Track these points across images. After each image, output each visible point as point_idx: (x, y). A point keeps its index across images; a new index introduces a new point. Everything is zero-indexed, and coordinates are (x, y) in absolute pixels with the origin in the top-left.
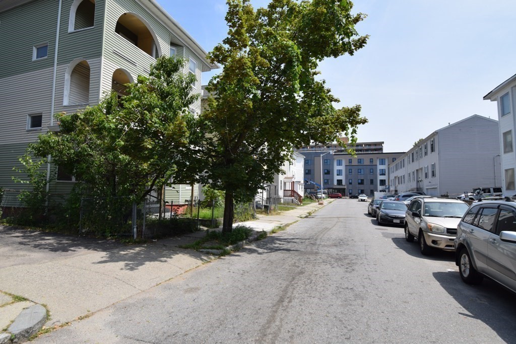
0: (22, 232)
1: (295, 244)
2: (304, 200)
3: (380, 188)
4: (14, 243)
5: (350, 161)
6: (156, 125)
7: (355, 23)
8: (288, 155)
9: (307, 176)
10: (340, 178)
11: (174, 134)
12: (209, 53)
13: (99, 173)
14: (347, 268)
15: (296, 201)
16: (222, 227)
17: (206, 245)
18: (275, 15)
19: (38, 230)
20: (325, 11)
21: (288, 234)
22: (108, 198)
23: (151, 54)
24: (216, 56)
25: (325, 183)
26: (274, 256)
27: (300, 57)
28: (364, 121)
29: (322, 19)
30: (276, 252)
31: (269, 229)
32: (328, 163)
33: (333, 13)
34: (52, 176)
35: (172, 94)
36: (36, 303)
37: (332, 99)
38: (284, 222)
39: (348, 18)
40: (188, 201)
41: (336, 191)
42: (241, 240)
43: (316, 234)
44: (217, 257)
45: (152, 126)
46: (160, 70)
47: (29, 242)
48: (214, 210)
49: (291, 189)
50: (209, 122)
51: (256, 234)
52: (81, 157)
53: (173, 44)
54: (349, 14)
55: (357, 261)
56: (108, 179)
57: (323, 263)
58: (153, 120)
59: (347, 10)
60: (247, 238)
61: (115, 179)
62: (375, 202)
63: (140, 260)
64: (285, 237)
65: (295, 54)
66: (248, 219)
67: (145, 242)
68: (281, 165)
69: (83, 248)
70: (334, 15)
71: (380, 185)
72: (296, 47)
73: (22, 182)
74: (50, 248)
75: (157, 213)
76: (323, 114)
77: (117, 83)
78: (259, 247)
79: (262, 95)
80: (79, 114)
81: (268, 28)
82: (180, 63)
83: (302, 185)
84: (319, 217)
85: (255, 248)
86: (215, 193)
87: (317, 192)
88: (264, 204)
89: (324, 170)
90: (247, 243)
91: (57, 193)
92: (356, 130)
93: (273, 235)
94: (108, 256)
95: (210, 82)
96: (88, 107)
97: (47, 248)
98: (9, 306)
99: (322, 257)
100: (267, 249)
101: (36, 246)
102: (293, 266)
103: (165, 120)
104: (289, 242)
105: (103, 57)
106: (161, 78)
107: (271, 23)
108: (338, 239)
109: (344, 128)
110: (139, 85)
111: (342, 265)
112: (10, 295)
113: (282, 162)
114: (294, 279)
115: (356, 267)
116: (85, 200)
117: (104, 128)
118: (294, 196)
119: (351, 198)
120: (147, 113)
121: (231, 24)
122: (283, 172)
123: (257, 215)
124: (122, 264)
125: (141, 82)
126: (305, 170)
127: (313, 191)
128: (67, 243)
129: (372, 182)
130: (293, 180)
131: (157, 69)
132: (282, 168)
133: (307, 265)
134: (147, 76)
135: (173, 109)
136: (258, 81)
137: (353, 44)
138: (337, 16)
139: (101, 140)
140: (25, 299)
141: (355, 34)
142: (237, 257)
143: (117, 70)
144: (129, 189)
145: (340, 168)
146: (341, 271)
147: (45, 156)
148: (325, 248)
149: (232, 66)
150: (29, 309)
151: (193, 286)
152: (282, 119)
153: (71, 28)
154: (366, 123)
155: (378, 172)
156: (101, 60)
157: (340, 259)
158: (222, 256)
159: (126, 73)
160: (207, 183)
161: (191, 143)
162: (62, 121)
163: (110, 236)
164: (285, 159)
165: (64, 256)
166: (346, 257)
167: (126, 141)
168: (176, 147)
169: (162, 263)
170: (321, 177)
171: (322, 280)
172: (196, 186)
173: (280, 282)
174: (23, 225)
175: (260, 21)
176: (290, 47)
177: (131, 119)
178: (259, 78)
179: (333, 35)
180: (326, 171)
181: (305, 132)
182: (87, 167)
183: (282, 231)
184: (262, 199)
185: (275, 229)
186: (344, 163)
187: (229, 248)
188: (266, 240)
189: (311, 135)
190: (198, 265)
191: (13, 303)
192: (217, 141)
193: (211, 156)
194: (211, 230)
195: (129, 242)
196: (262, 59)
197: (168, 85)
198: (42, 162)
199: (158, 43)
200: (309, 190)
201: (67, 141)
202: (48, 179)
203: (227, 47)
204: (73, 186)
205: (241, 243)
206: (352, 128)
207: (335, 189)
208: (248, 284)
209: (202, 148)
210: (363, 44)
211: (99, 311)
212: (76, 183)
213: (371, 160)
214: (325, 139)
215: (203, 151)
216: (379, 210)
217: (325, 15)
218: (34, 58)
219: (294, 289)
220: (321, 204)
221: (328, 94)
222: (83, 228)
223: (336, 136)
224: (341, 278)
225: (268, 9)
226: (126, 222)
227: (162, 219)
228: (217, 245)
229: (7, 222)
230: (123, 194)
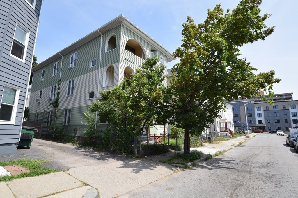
0: (85, 149)
1: (233, 164)
2: (234, 134)
3: (293, 125)
4: (81, 154)
5: (267, 107)
6: (146, 93)
7: (264, 20)
8: (223, 106)
9: (235, 118)
10: (260, 119)
11: (156, 97)
12: (173, 53)
13: (119, 119)
14: (276, 184)
15: (229, 135)
16: (183, 150)
17: (174, 161)
18: (209, 25)
19: (91, 148)
20: (242, 17)
21: (227, 157)
22: (123, 132)
23: (141, 57)
24: (177, 54)
25: (249, 123)
26: (219, 171)
27: (228, 47)
28: (278, 81)
29: (240, 22)
30: (220, 169)
31: (213, 153)
32: (250, 109)
33: (247, 17)
34: (98, 121)
35: (154, 77)
36: (93, 187)
37: (251, 69)
38: (223, 149)
39: (258, 19)
40: (162, 134)
41: (258, 128)
42: (196, 159)
43: (247, 158)
44: (182, 169)
45: (144, 94)
46: (147, 65)
47: (88, 154)
48: (177, 140)
49: (225, 127)
50: (174, 90)
51: (205, 156)
52: (111, 111)
53: (152, 51)
54: (258, 16)
55: (283, 180)
56: (123, 123)
57: (256, 179)
58: (145, 91)
59: (257, 14)
60: (199, 158)
61: (126, 123)
62: (291, 136)
63: (140, 167)
64: (225, 159)
65: (224, 45)
66: (198, 146)
67: (141, 157)
68: (219, 112)
69: (112, 159)
70: (248, 18)
71: (293, 124)
72: (224, 41)
73: (85, 124)
74: (97, 158)
75: (146, 141)
76: (246, 78)
77: (126, 74)
78: (208, 165)
79: (204, 71)
80: (110, 91)
81: (205, 33)
82: (157, 60)
83: (232, 124)
84: (248, 146)
85: (205, 165)
86: (177, 130)
87: (244, 129)
88: (207, 136)
89: (248, 114)
90: (200, 162)
91: (99, 130)
92: (272, 87)
93: (216, 157)
94: (124, 164)
95: (173, 68)
96: (114, 87)
97: (96, 158)
98: (81, 188)
99: (255, 174)
100: (213, 166)
101: (91, 157)
102: (234, 180)
103: (151, 90)
104: (228, 163)
105: (120, 62)
106: (147, 69)
107: (206, 31)
108: (265, 162)
109: (263, 86)
110: (137, 74)
111: (272, 182)
112: (81, 182)
113: (219, 110)
114: (236, 189)
115: (284, 184)
116: (112, 133)
117: (122, 96)
118: (227, 132)
119: (270, 133)
120: (142, 87)
121: (185, 36)
122: (220, 117)
123: (204, 144)
124: (131, 169)
125: (138, 72)
126: (234, 114)
127: (240, 128)
128: (104, 156)
129: (286, 121)
130: (226, 121)
131: (146, 65)
132: (219, 114)
133: (244, 180)
134: (141, 69)
135: (155, 84)
136: (202, 64)
137: (263, 33)
138: (251, 18)
139: (120, 103)
140: (88, 185)
141: (264, 27)
142: (194, 170)
143: (126, 67)
144: (133, 128)
145: (259, 112)
146: (272, 186)
147: (95, 112)
148: (256, 169)
149: (187, 58)
150: (90, 190)
151: (170, 187)
152: (218, 84)
153: (106, 51)
154: (280, 82)
155: (291, 114)
156: (119, 64)
157: (270, 177)
158: (185, 169)
159: (130, 68)
160: (174, 124)
161: (164, 102)
162: (103, 95)
163: (124, 153)
164: (221, 108)
165: (104, 162)
166: (274, 176)
167: (132, 103)
168: (156, 104)
169: (151, 171)
170: (245, 119)
171: (257, 191)
172: (167, 125)
173: (226, 190)
174: (85, 145)
175: (200, 30)
176: (220, 42)
177: (134, 91)
178: (202, 62)
179: (249, 30)
180: (249, 115)
181: (234, 91)
182: (114, 116)
183: (222, 155)
184: (206, 134)
185: (217, 153)
186: (262, 109)
187: (189, 164)
188: (212, 160)
189: (238, 93)
190: (171, 174)
191: (83, 186)
192: (178, 100)
193: (175, 109)
194: (177, 152)
195: (133, 157)
196: (204, 51)
197: (151, 72)
198: (93, 114)
199: (145, 51)
200: (237, 128)
201: (105, 104)
202: (96, 123)
203: (183, 48)
204: (107, 126)
205: (196, 161)
206: (269, 86)
207: (257, 127)
208: (204, 189)
209: (170, 104)
210: (271, 32)
211: (122, 195)
212: (108, 125)
213: (284, 106)
214: (249, 94)
215: (170, 106)
216: (296, 142)
217: (242, 19)
218: (91, 66)
219: (237, 196)
220: (248, 137)
221: (249, 66)
222: (111, 148)
223: (257, 92)
224: (273, 192)
225: (205, 24)
226: (131, 145)
227: (149, 144)
228: (181, 162)
229: (78, 144)
230: (130, 130)
